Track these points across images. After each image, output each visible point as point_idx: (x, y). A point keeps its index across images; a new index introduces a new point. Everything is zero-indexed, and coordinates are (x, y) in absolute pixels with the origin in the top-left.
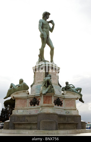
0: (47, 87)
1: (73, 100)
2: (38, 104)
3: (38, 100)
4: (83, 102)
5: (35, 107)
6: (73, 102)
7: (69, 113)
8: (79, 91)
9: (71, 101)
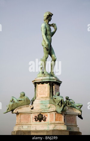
0: (61, 106)
1: (74, 116)
2: (45, 120)
3: (45, 116)
4: (82, 118)
5: (41, 123)
6: (74, 118)
7: (70, 129)
8: (79, 107)
9: (72, 118)
